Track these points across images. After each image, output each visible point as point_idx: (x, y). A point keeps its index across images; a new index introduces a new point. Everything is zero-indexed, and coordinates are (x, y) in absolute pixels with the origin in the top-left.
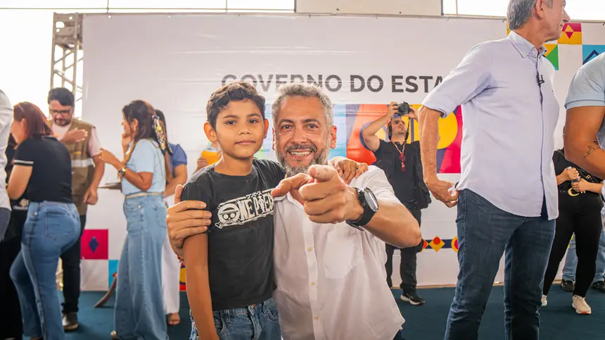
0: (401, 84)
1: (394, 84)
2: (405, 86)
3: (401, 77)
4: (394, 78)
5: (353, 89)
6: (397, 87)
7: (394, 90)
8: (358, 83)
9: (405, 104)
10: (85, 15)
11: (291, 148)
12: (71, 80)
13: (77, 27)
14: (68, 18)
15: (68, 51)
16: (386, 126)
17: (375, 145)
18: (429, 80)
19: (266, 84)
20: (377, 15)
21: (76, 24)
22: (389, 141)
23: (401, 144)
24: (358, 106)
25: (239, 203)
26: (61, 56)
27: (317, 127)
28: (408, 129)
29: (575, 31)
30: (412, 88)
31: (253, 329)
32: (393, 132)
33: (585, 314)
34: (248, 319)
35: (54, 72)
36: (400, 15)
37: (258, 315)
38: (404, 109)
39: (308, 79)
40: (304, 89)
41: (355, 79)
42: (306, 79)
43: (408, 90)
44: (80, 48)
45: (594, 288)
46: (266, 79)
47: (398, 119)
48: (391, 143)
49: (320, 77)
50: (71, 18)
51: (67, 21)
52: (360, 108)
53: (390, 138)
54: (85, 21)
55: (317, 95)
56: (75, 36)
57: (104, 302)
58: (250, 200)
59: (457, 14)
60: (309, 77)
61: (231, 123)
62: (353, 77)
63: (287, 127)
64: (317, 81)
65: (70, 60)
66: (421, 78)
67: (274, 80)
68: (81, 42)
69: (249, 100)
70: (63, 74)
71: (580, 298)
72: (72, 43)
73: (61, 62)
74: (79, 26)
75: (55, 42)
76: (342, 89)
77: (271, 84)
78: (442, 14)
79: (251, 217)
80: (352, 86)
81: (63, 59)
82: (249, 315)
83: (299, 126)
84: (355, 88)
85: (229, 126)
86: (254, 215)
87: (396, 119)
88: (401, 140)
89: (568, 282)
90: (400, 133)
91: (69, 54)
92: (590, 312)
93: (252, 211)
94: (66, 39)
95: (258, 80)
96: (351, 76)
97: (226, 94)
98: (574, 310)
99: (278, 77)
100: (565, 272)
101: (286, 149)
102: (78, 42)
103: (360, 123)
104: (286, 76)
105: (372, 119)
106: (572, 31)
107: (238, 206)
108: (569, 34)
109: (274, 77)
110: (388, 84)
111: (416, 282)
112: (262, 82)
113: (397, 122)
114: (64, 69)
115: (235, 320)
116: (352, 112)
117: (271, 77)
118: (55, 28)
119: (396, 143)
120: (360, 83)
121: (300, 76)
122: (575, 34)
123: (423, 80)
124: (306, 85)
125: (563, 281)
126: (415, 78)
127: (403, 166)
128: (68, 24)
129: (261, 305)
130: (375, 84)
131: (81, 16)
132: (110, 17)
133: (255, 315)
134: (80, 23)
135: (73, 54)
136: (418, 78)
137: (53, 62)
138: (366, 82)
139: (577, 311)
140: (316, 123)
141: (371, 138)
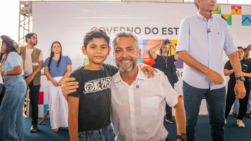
0: (166, 31)
1: (163, 31)
2: (167, 32)
3: (166, 28)
4: (163, 28)
5: (146, 33)
6: (164, 32)
7: (163, 34)
8: (148, 31)
9: (168, 40)
10: (33, 2)
11: (121, 60)
12: (27, 29)
13: (30, 7)
14: (26, 3)
15: (26, 17)
16: (160, 49)
17: (155, 57)
18: (178, 30)
19: (109, 31)
20: (156, 2)
21: (29, 5)
22: (161, 55)
23: (166, 56)
24: (148, 40)
25: (94, 82)
26: (23, 19)
27: (132, 50)
28: (169, 50)
29: (239, 9)
30: (171, 33)
31: (101, 139)
32: (163, 52)
33: (242, 127)
34: (99, 134)
35: (20, 26)
36: (166, 2)
37: (104, 132)
38: (167, 42)
39: (127, 29)
40: (126, 34)
41: (147, 29)
42: (126, 29)
43: (169, 34)
44: (31, 16)
45: (246, 116)
46: (109, 29)
47: (165, 46)
48: (162, 56)
49: (132, 28)
50: (27, 3)
51: (25, 4)
52: (149, 41)
53: (161, 54)
54: (33, 4)
55: (132, 36)
56: (29, 11)
57: (42, 122)
58: (100, 81)
59: (189, 2)
60: (128, 28)
61: (93, 48)
62: (146, 28)
63: (119, 51)
64: (131, 30)
65: (27, 21)
66: (174, 28)
67: (113, 29)
68: (31, 13)
69: (102, 38)
70: (24, 27)
71: (240, 120)
72: (28, 14)
73: (23, 21)
74: (30, 6)
75: (20, 14)
76: (141, 33)
77: (112, 31)
78: (183, 2)
79: (100, 89)
80: (146, 32)
81: (24, 20)
82: (100, 133)
83: (125, 50)
84: (147, 32)
85: (92, 49)
86: (101, 88)
87: (164, 46)
88: (166, 55)
89: (235, 113)
90: (166, 52)
91: (26, 18)
92: (244, 126)
93: (101, 86)
94: (25, 12)
95: (106, 29)
96: (145, 28)
97: (92, 34)
98: (238, 125)
99: (114, 28)
100: (234, 110)
101: (119, 60)
102: (30, 13)
103: (148, 47)
104: (118, 28)
105: (154, 46)
106: (237, 9)
107: (93, 84)
108: (236, 10)
109: (113, 28)
110: (160, 31)
111: (172, 114)
112: (108, 30)
113: (164, 47)
114: (25, 24)
115: (94, 135)
116: (145, 43)
117: (112, 28)
118: (20, 7)
119: (164, 56)
120: (149, 30)
121: (124, 28)
122: (239, 10)
123: (175, 29)
124: (126, 32)
125: (233, 113)
126: (172, 29)
127: (167, 65)
128: (26, 6)
129: (105, 128)
130: (155, 31)
131: (31, 2)
132: (43, 2)
133: (102, 133)
134: (31, 5)
135: (28, 18)
136: (173, 29)
137: (20, 22)
138: (151, 30)
139: (239, 126)
140: (132, 48)
141: (153, 54)
